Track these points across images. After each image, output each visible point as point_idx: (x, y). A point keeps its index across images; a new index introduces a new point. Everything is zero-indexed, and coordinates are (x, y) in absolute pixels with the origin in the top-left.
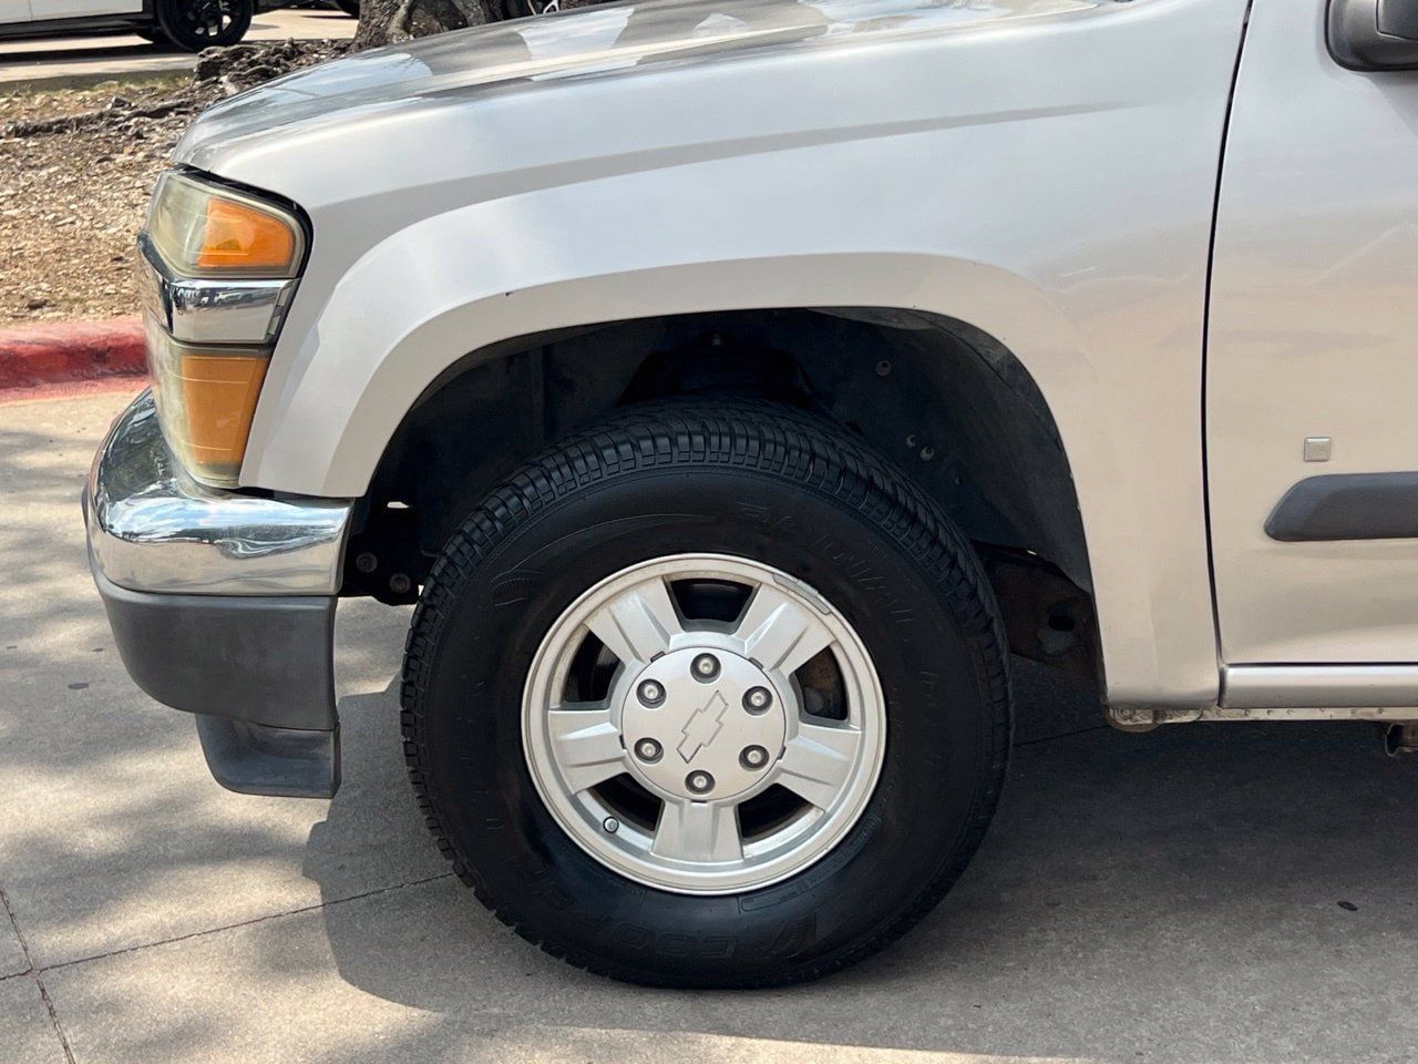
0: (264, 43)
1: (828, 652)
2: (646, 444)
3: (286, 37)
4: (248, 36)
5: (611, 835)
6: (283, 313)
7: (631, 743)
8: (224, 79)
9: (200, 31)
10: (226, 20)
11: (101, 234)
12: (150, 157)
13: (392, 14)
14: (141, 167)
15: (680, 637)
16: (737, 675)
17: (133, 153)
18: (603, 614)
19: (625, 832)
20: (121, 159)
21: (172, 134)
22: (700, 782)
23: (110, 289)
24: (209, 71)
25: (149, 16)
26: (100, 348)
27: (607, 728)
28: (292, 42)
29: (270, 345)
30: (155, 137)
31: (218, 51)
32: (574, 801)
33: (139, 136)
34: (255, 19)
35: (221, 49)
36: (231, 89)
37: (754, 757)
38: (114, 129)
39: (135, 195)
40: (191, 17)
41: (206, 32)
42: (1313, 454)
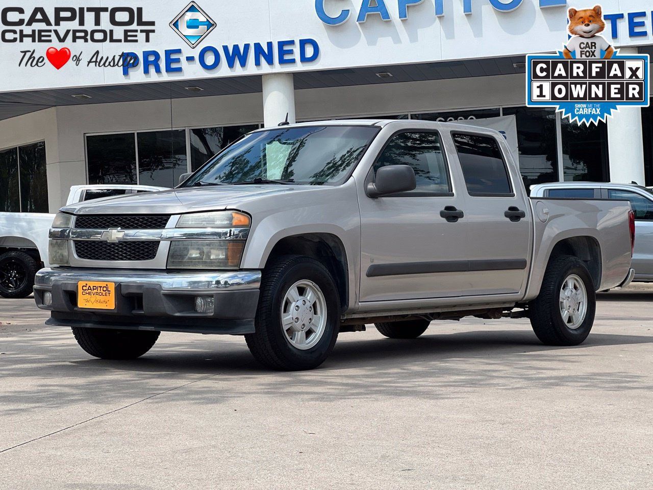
29: (246, 240)
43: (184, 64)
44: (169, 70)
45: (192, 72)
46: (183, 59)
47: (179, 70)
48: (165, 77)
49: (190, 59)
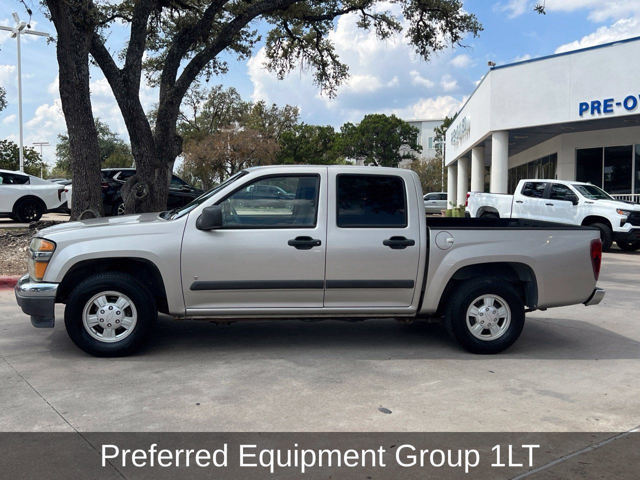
0: (46, 221)
1: (129, 306)
2: (103, 276)
3: (52, 220)
4: (41, 219)
5: (96, 334)
6: (51, 257)
7: (99, 319)
8: (36, 229)
9: (27, 218)
10: (35, 215)
11: (5, 261)
12: (17, 245)
13: (78, 216)
14: (15, 247)
15: (107, 304)
16: (115, 309)
17: (13, 244)
18: (96, 300)
19: (98, 334)
20: (9, 245)
21: (22, 240)
22: (109, 325)
23: (8, 271)
24: (32, 227)
25: (14, 213)
26: (6, 281)
27: (96, 317)
28: (53, 221)
29: (49, 261)
30: (18, 241)
31: (35, 223)
32: (90, 329)
33: (14, 241)
34: (43, 215)
35: (36, 222)
36: (37, 231)
37: (118, 321)
38: (7, 239)
39: (13, 253)
40: (25, 214)
41: (30, 218)
42: (196, 278)
43: (615, 107)
44: (606, 111)
45: (619, 111)
46: (614, 104)
47: (612, 111)
48: (603, 116)
49: (618, 104)
